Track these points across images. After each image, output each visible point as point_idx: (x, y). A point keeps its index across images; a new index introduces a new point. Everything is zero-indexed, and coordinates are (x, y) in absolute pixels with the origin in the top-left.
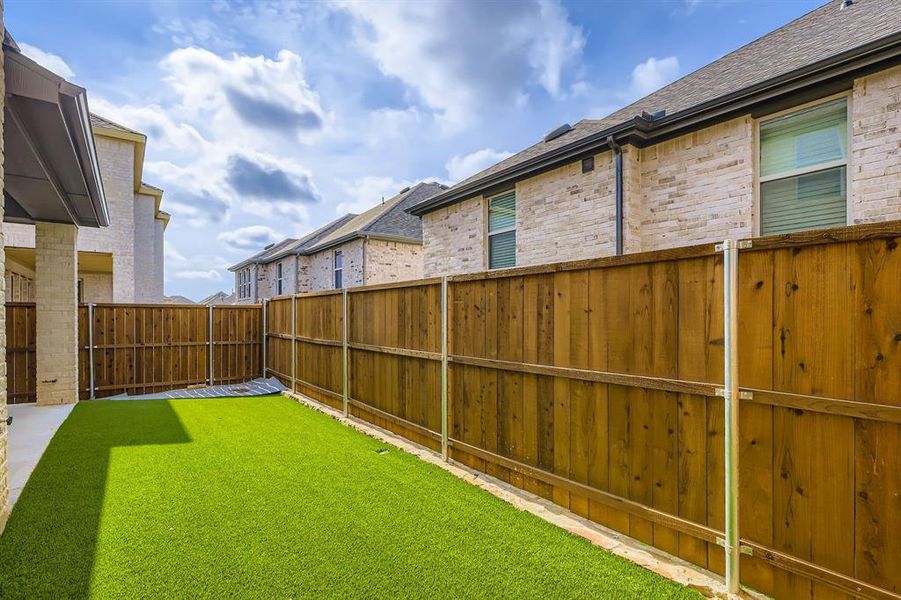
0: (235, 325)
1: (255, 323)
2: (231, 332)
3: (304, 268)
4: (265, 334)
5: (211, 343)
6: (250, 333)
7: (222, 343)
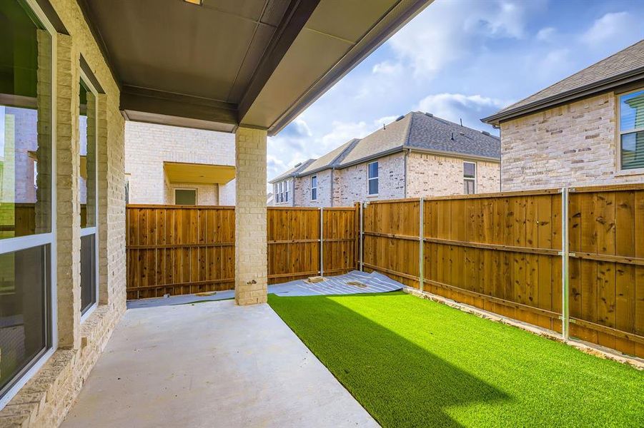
0: (337, 224)
1: (351, 222)
2: (334, 231)
3: (337, 179)
4: (361, 233)
5: (322, 240)
6: (347, 231)
7: (328, 240)
